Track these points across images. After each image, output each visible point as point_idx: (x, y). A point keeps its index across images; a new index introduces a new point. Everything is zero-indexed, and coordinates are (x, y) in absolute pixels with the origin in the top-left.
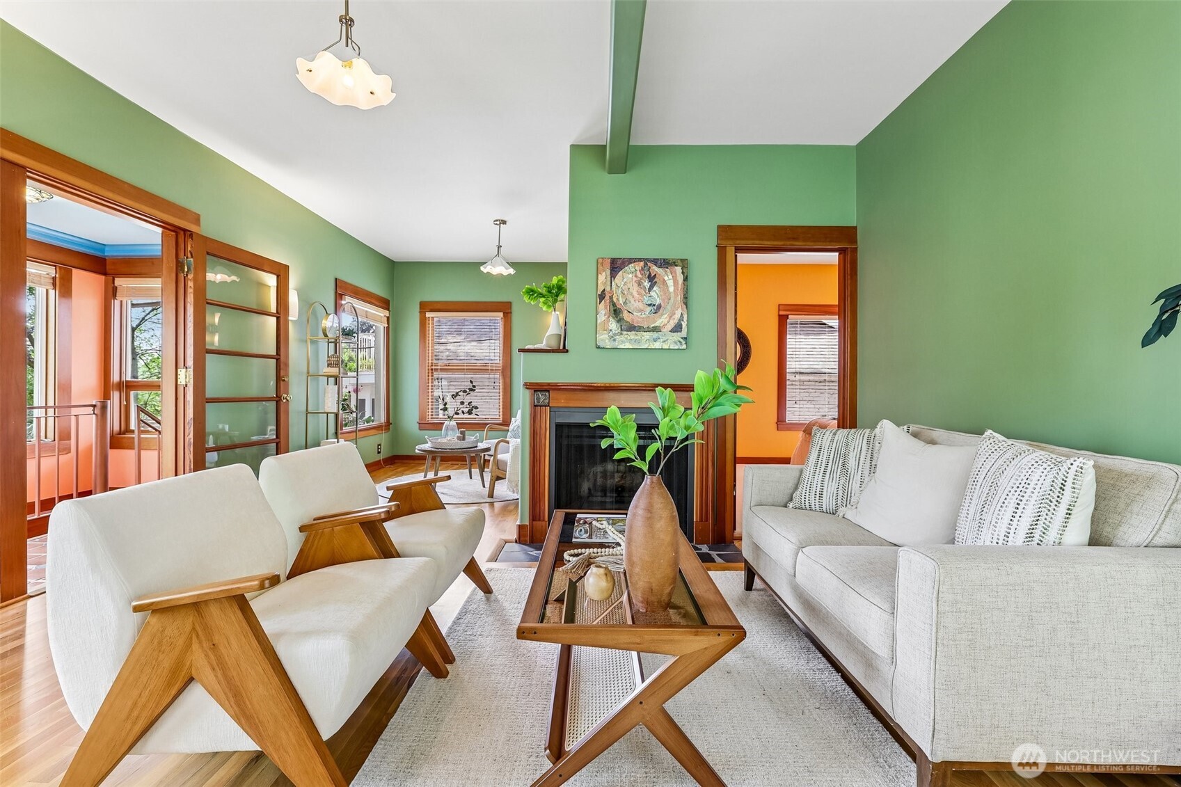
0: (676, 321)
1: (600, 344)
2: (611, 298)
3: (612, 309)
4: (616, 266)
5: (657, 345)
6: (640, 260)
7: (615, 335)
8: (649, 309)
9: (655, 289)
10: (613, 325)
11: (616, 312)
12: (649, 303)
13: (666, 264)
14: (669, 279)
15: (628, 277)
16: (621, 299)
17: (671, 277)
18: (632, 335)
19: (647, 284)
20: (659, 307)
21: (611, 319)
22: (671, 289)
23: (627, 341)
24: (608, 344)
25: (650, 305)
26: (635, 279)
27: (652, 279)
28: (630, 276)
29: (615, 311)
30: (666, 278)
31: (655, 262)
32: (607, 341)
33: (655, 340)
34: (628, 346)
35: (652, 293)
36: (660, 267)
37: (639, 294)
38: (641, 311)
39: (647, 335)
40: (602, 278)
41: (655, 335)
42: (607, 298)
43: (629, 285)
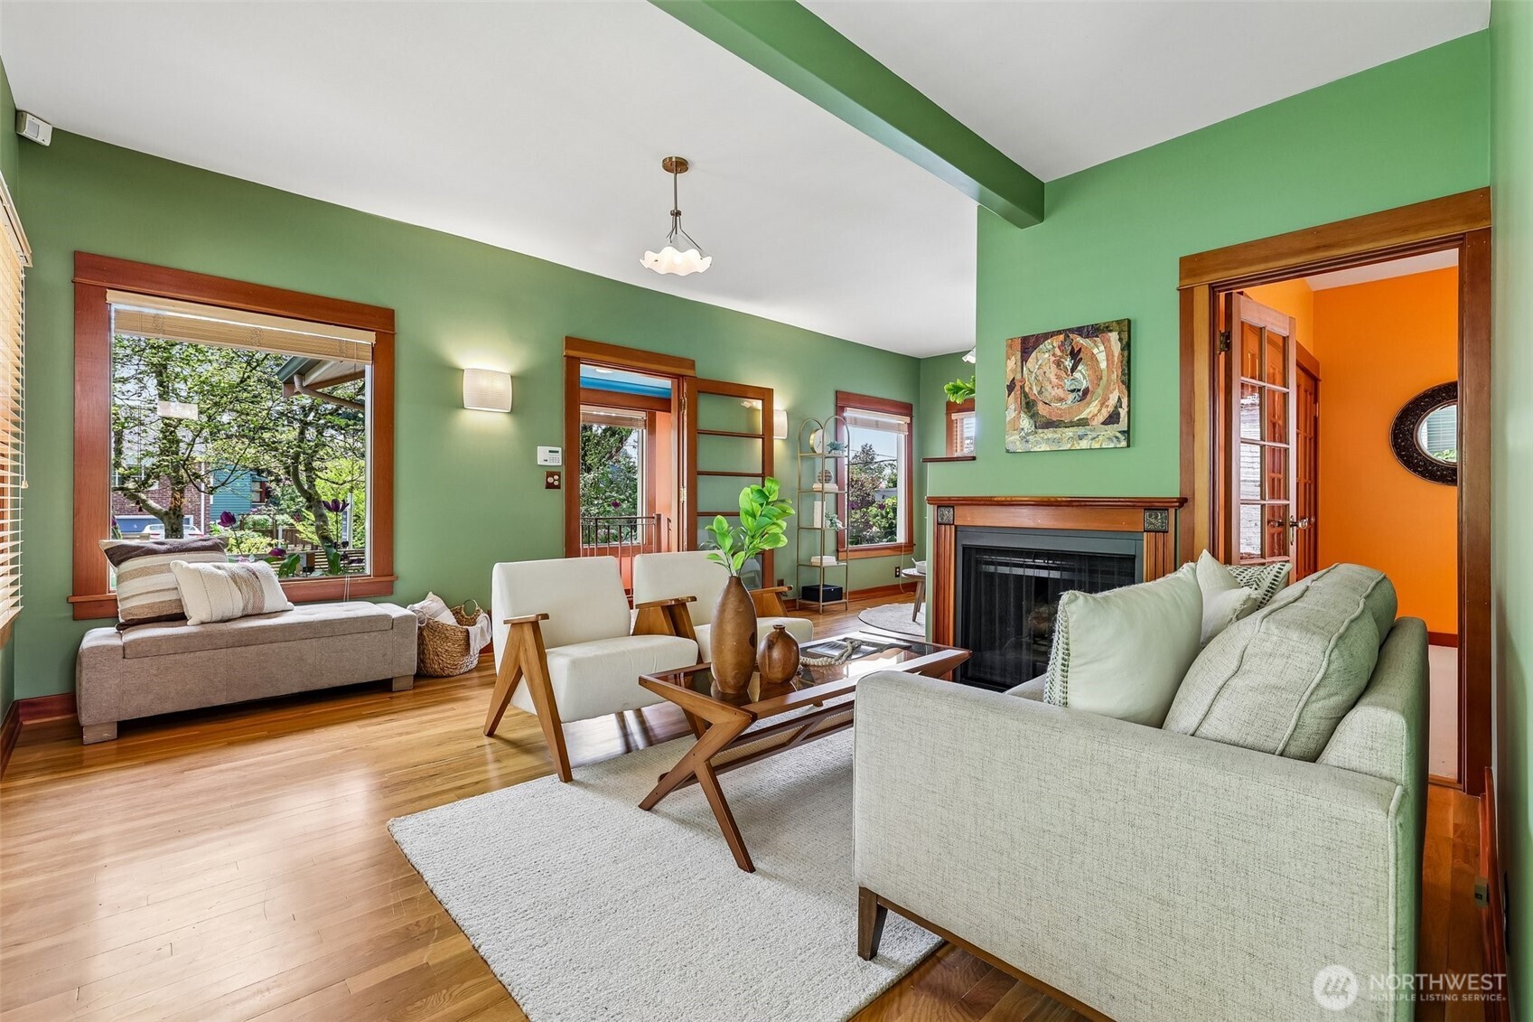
0: (1111, 409)
1: (1011, 448)
2: (1022, 387)
3: (1023, 403)
4: (1028, 346)
5: (1084, 444)
6: (1059, 332)
7: (1028, 434)
8: (1071, 396)
9: (1079, 368)
10: (1026, 423)
11: (1029, 405)
12: (1072, 388)
13: (1094, 331)
14: (1100, 353)
15: (1043, 357)
16: (1034, 388)
17: (1102, 348)
18: (1050, 433)
19: (1068, 363)
20: (1086, 392)
21: (1022, 415)
22: (1103, 365)
23: (1043, 442)
24: (1019, 447)
25: (1073, 391)
26: (1053, 359)
27: (1075, 355)
28: (1047, 355)
29: (1027, 403)
30: (1095, 351)
31: (1080, 331)
32: (1018, 443)
33: (1081, 438)
34: (1044, 447)
35: (1077, 375)
36: (1087, 337)
37: (1058, 377)
38: (1061, 400)
39: (1069, 432)
40: (1011, 364)
41: (1081, 430)
42: (1018, 388)
43: (1046, 368)
